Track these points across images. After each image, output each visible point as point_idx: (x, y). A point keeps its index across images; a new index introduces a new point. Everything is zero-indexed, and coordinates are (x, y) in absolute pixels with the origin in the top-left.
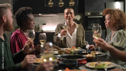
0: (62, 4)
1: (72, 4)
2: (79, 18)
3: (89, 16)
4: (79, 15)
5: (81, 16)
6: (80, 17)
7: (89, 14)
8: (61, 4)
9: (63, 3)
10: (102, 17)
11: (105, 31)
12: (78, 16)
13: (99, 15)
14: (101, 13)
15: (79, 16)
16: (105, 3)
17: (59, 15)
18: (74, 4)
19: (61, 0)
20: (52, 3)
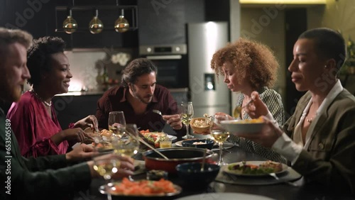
0: (98, 28)
1: (121, 26)
2: (123, 61)
3: (150, 55)
4: (124, 52)
5: (129, 55)
6: (127, 57)
7: (149, 50)
8: (96, 27)
9: (100, 26)
10: (179, 57)
11: (186, 90)
12: (121, 57)
13: (173, 52)
14: (178, 49)
15: (124, 56)
16: (187, 26)
17: (74, 52)
18: (126, 27)
19: (96, 18)
20: (74, 25)
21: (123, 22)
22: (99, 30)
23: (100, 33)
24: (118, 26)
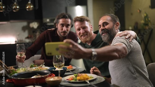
0: (17, 8)
1: (30, 7)
2: (36, 26)
3: (49, 23)
6: (37, 24)
7: (48, 20)
9: (18, 7)
12: (34, 24)
16: (66, 8)
18: (32, 8)
19: (15, 3)
20: (4, 7)
21: (30, 5)
22: (17, 9)
23: (19, 11)
24: (28, 7)
